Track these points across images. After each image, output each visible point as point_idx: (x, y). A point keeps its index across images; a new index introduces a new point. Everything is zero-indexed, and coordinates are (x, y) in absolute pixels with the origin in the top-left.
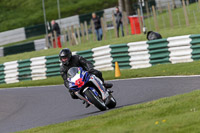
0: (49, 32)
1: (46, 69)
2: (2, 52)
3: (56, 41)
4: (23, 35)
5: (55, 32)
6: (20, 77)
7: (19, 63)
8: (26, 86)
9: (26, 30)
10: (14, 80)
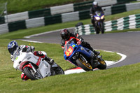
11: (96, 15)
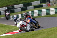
0: (47, 2)
1: (46, 13)
2: (33, 7)
3: (49, 5)
4: (40, 3)
5: (49, 2)
6: (39, 15)
7: (38, 11)
8: (40, 17)
9: (40, 1)
10: (37, 16)
11: (6, 13)
